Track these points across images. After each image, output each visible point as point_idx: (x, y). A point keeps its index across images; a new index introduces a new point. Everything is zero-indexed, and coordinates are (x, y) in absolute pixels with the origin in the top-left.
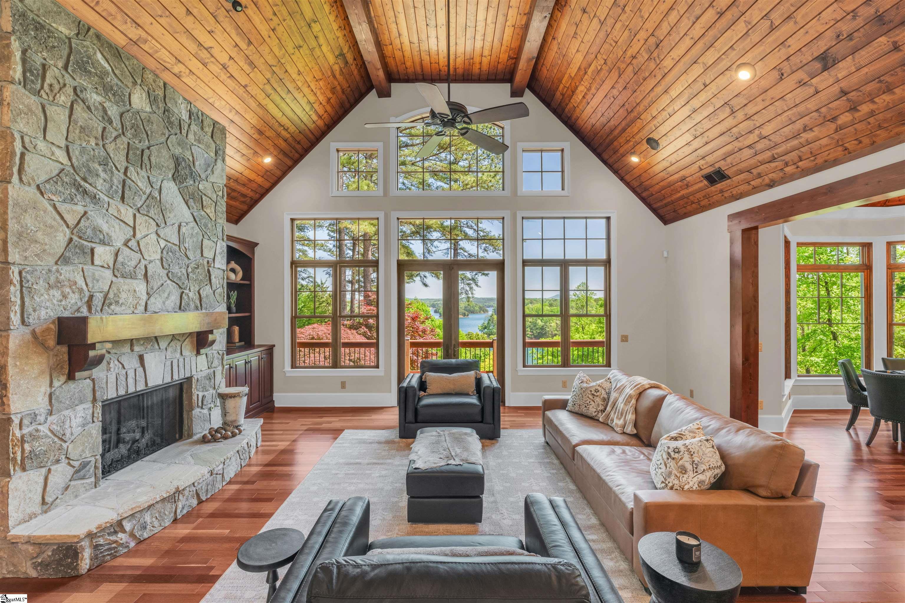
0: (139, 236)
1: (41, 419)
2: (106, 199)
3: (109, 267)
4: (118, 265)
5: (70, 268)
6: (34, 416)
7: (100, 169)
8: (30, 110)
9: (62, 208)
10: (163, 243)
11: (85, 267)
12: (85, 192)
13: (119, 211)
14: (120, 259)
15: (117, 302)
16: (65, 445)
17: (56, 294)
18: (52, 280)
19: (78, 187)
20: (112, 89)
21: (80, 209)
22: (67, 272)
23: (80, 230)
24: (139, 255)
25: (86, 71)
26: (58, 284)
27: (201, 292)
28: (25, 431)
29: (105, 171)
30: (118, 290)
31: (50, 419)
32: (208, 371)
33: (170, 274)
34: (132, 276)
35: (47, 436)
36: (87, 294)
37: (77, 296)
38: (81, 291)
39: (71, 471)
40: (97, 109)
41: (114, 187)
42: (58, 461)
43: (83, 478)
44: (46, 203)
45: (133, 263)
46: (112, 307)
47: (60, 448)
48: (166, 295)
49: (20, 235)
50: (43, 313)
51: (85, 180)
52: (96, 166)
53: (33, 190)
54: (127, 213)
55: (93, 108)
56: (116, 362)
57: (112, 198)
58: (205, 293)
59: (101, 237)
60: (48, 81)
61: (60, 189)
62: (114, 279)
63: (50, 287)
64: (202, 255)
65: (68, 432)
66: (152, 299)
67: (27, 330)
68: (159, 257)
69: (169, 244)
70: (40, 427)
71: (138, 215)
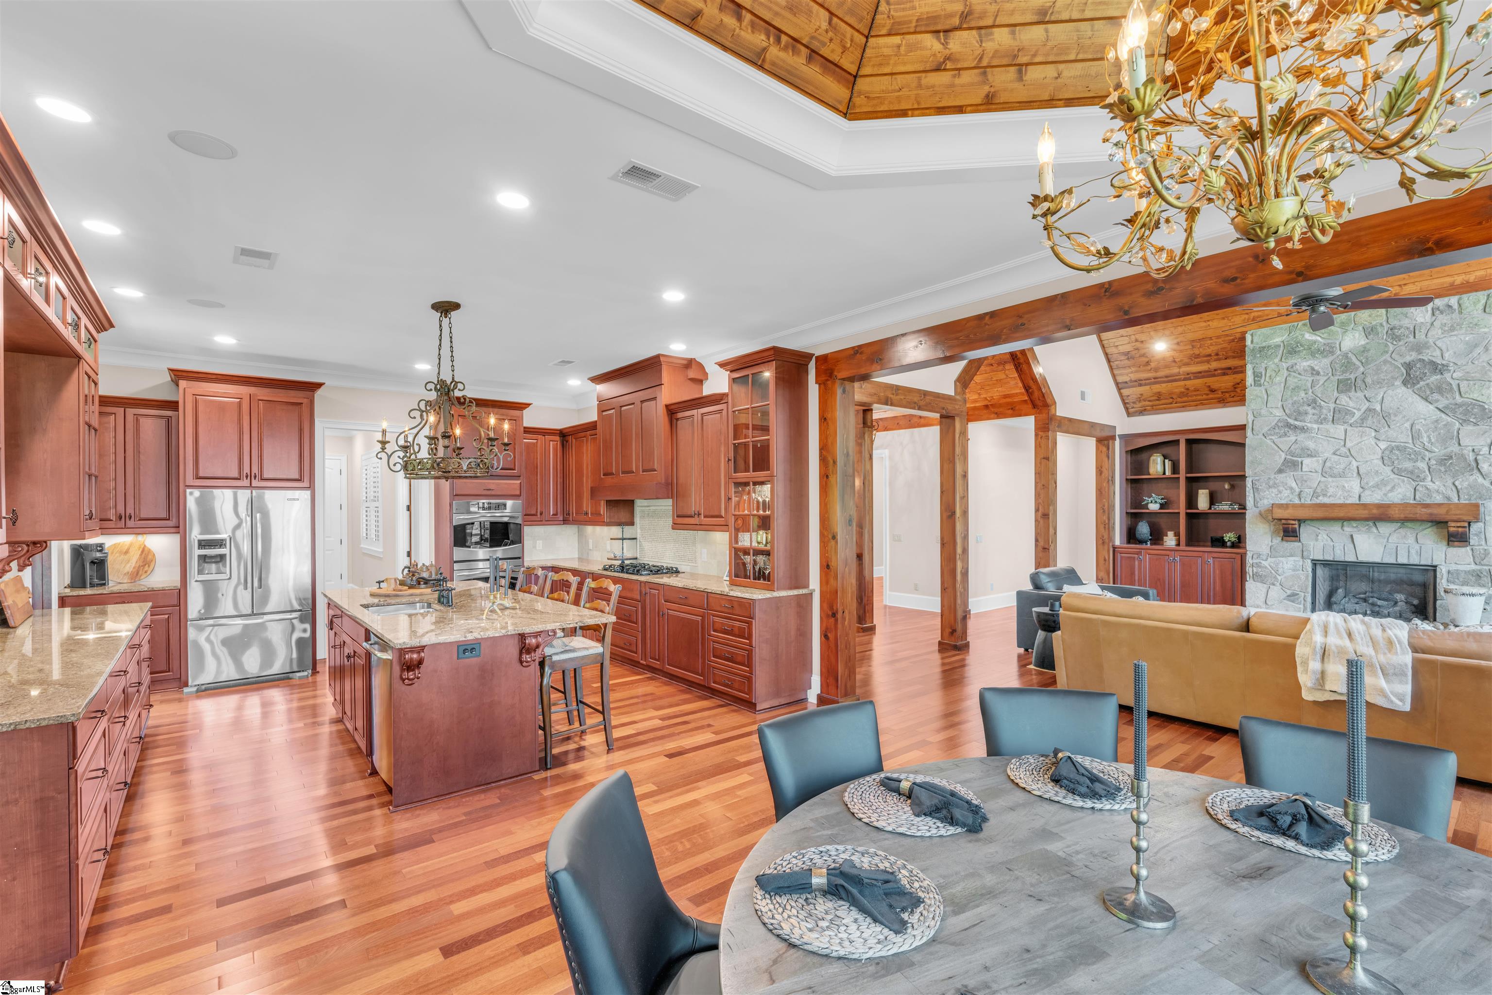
0: (1349, 444)
1: (1264, 558)
2: (1315, 426)
3: (1316, 472)
4: (1326, 469)
5: (1283, 475)
6: (1259, 555)
7: (1309, 409)
8: (1257, 396)
9: (1277, 440)
10: (1383, 445)
11: (1295, 473)
12: (1296, 427)
13: (1328, 431)
14: (1328, 464)
15: (1324, 495)
16: (1279, 578)
17: (1275, 491)
18: (1271, 483)
19: (1289, 425)
20: (1319, 350)
21: (1293, 438)
22: (1281, 477)
23: (1291, 452)
24: (1351, 458)
25: (1295, 352)
26: (1275, 486)
27: (1457, 483)
28: (1255, 561)
29: (1314, 408)
30: (1326, 486)
31: (1269, 559)
32: (1473, 567)
33: (1395, 470)
34: (1342, 475)
35: (1266, 567)
36: (1298, 490)
37: (1289, 491)
38: (1291, 488)
39: (1286, 595)
40: (1306, 371)
41: (1322, 417)
42: (1274, 585)
43: (1293, 602)
44: (1269, 441)
45: (1342, 466)
46: (1320, 498)
47: (1275, 577)
48: (1388, 488)
49: (1252, 462)
50: (1266, 502)
51: (1296, 420)
52: (1306, 408)
53: (1261, 436)
54: (1338, 430)
55: (1302, 373)
56: (1325, 537)
57: (1322, 423)
58: (1465, 484)
59: (1309, 452)
60: (1268, 375)
61: (1277, 431)
62: (1323, 479)
63: (1270, 487)
64: (1459, 444)
65: (1280, 571)
66: (1367, 492)
67: (1257, 510)
68: (1379, 456)
69: (1394, 444)
70: (1263, 562)
71: (1349, 428)
